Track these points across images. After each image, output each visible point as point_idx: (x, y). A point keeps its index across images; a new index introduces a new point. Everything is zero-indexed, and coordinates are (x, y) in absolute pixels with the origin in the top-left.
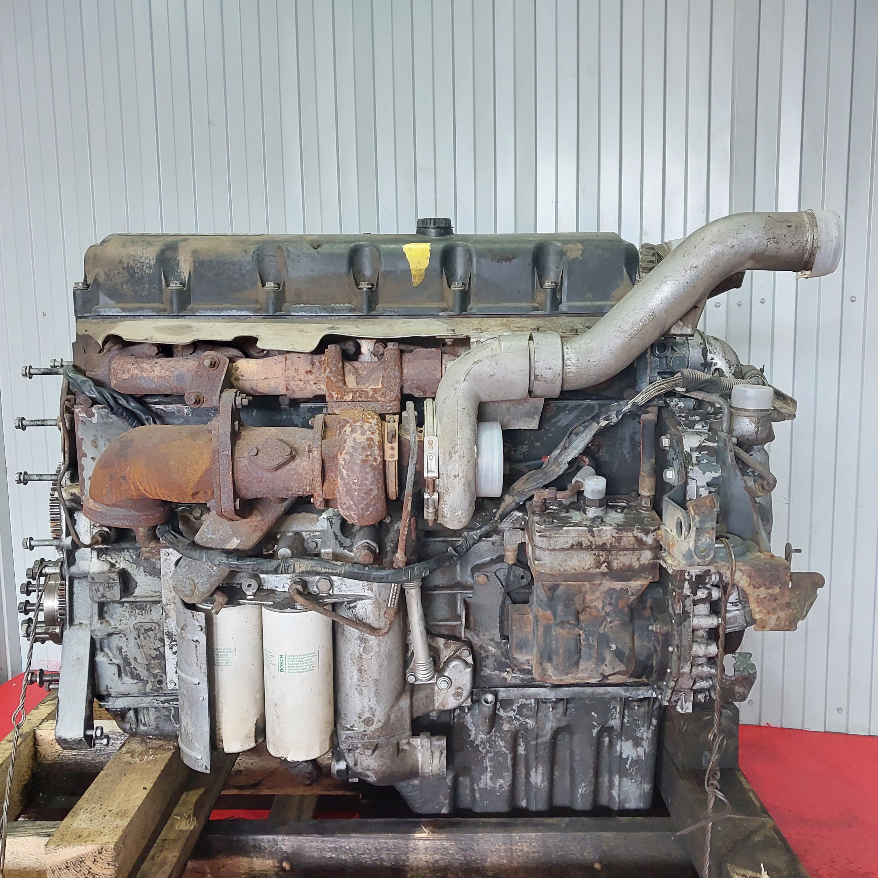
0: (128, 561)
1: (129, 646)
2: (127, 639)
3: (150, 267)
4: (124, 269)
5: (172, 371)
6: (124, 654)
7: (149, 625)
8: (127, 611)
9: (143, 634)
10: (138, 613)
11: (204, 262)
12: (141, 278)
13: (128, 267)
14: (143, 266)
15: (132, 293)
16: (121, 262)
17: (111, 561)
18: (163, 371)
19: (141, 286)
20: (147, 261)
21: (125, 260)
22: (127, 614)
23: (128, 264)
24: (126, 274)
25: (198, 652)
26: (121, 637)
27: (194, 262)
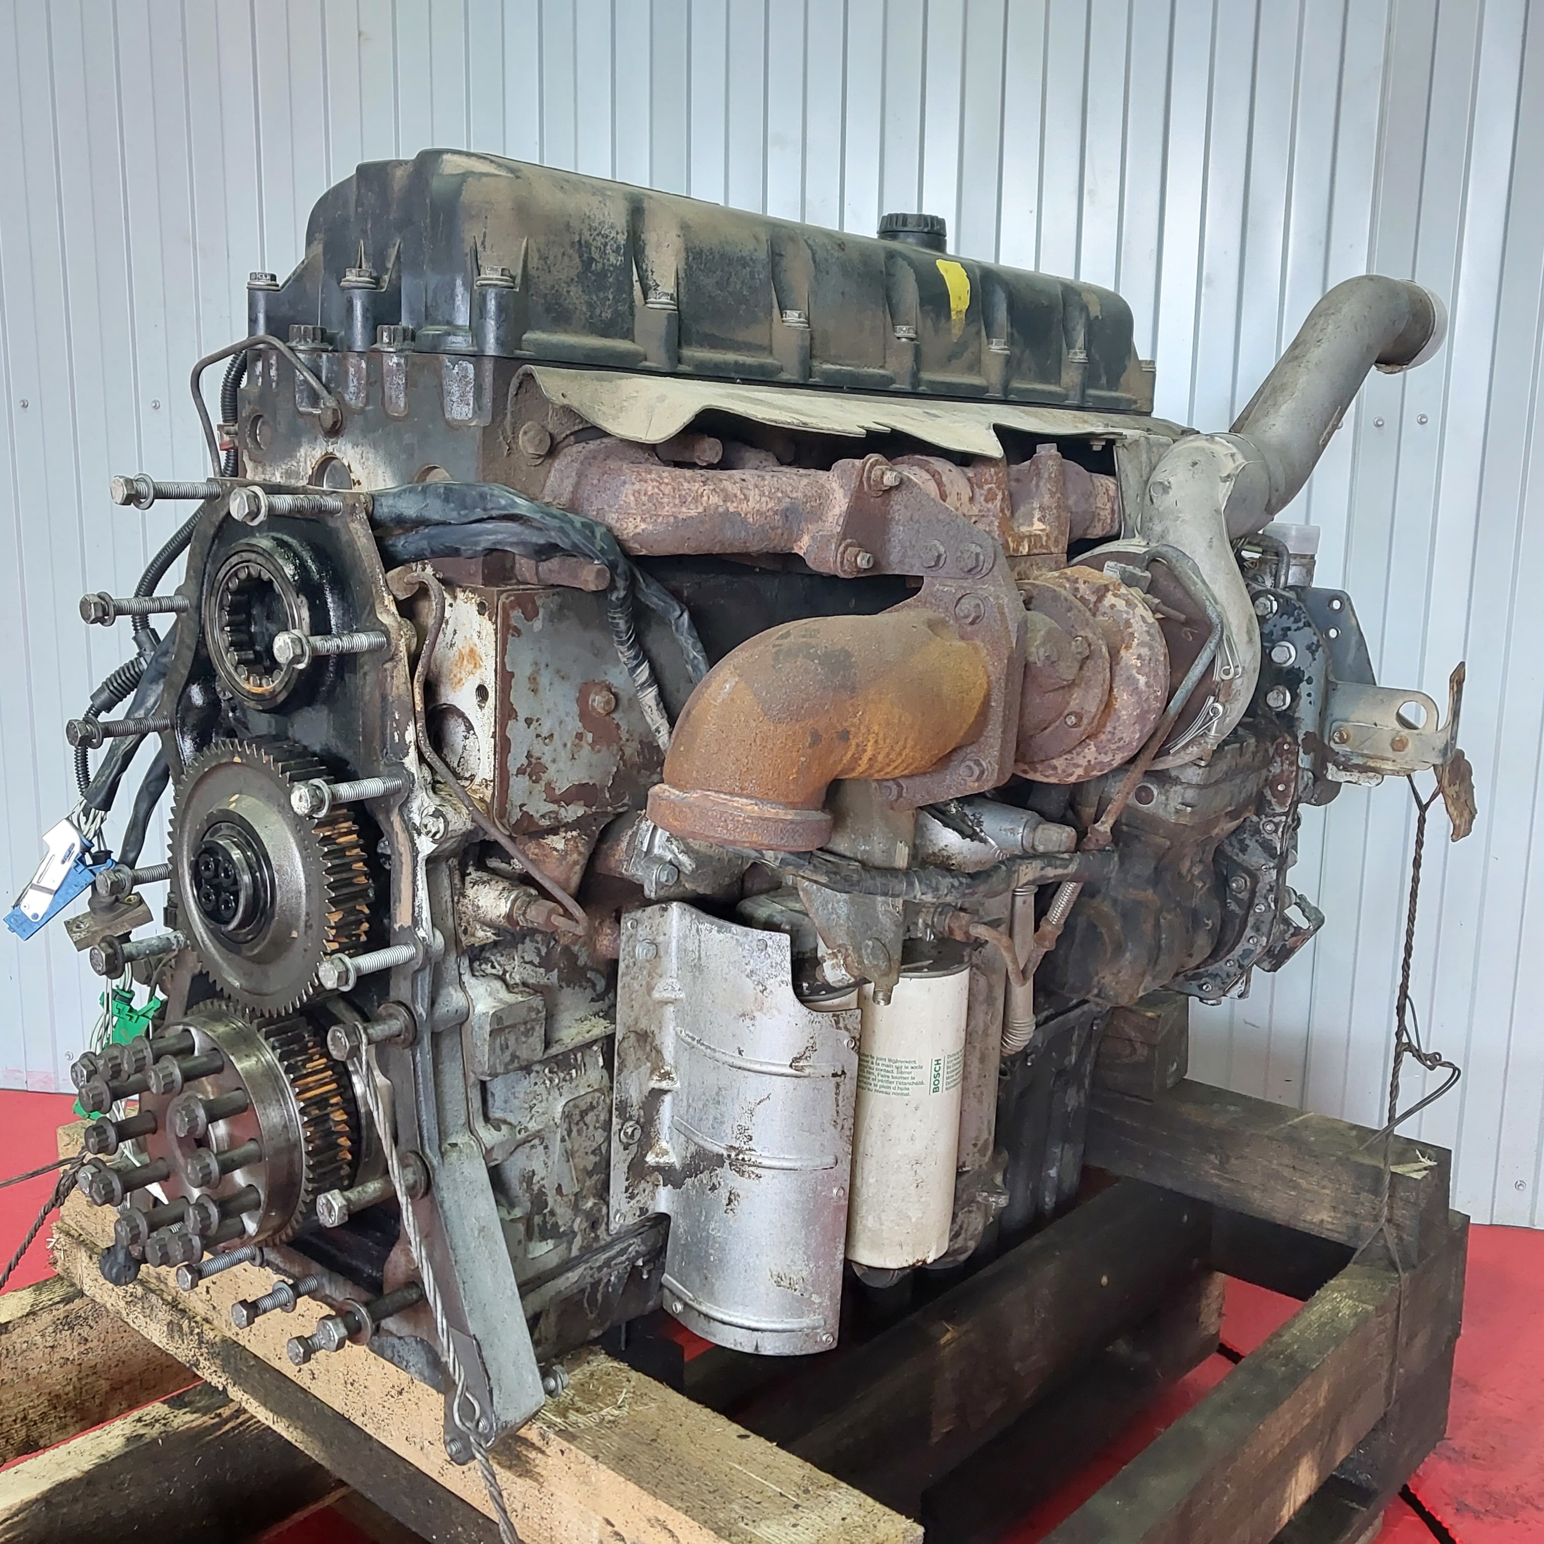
0: (531, 963)
1: (550, 1164)
2: (546, 1147)
3: (617, 251)
4: (572, 244)
5: (779, 498)
6: (536, 1188)
7: (589, 1099)
8: (540, 1081)
9: (577, 1124)
10: (565, 1080)
11: (701, 253)
12: (603, 274)
13: (580, 241)
14: (606, 245)
15: (584, 309)
16: (568, 225)
17: (494, 971)
18: (763, 499)
19: (601, 295)
20: (613, 234)
21: (575, 224)
22: (540, 1089)
23: (580, 235)
24: (578, 259)
25: (840, 1098)
26: (533, 1147)
27: (687, 250)
